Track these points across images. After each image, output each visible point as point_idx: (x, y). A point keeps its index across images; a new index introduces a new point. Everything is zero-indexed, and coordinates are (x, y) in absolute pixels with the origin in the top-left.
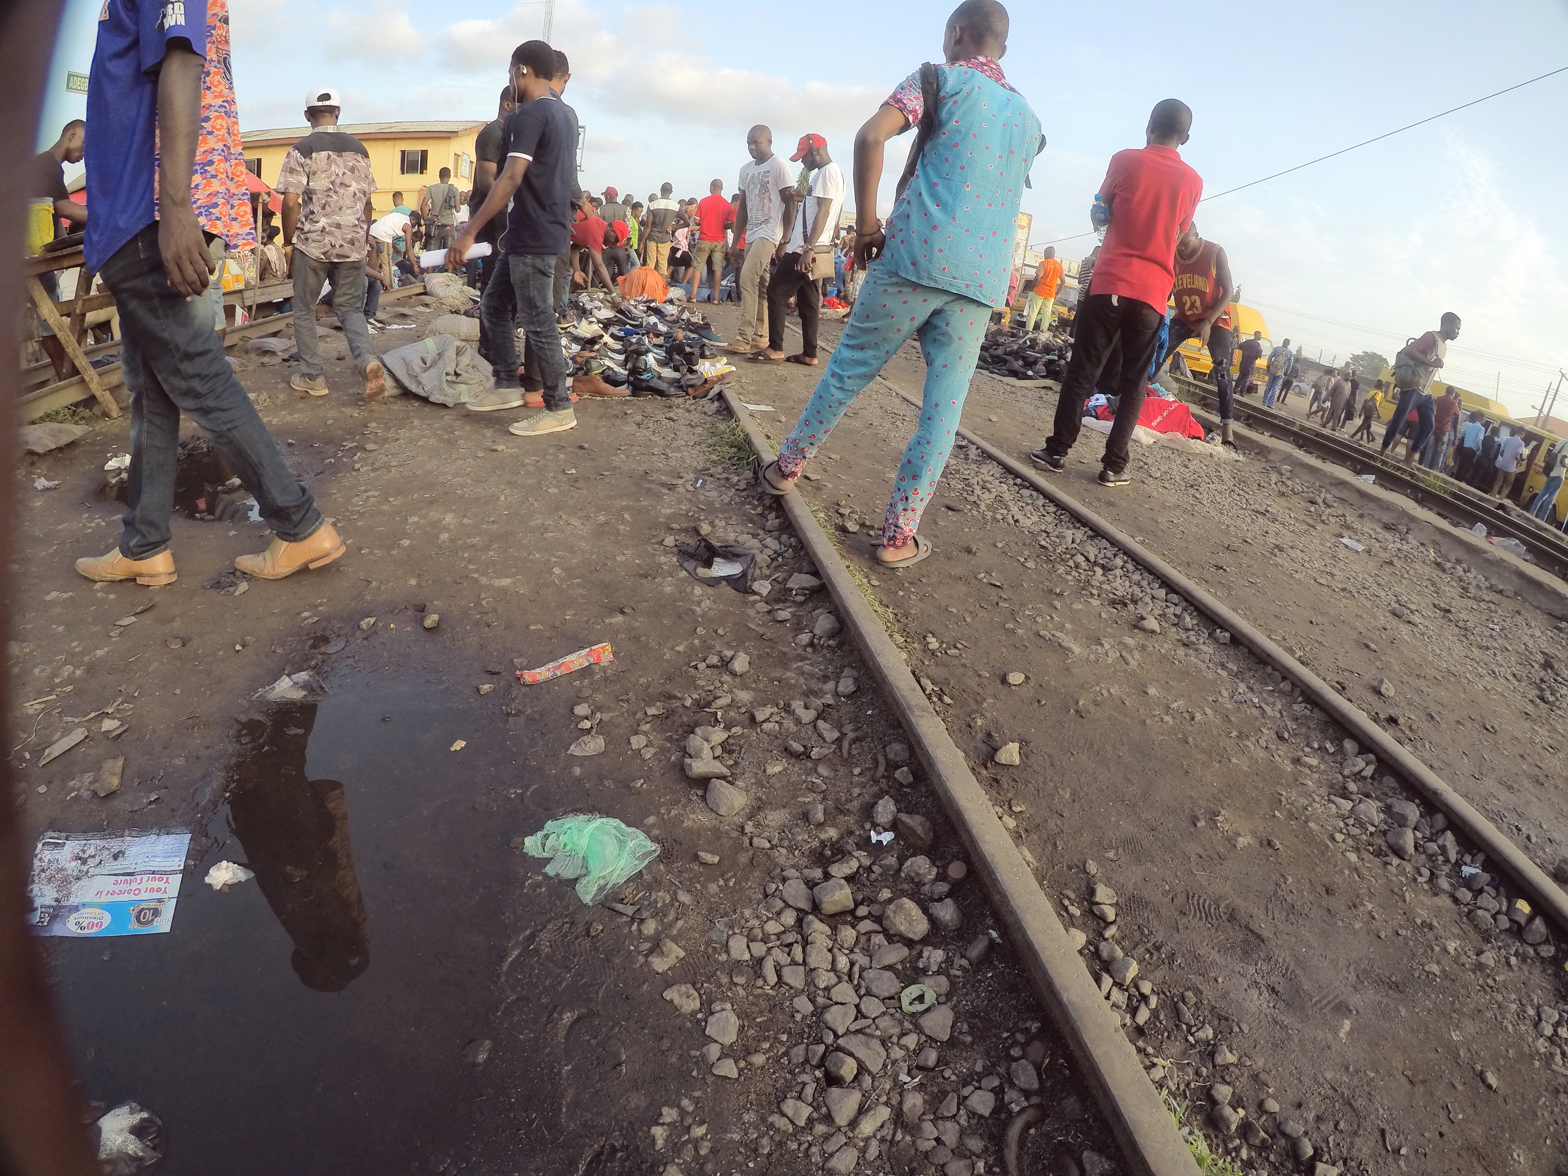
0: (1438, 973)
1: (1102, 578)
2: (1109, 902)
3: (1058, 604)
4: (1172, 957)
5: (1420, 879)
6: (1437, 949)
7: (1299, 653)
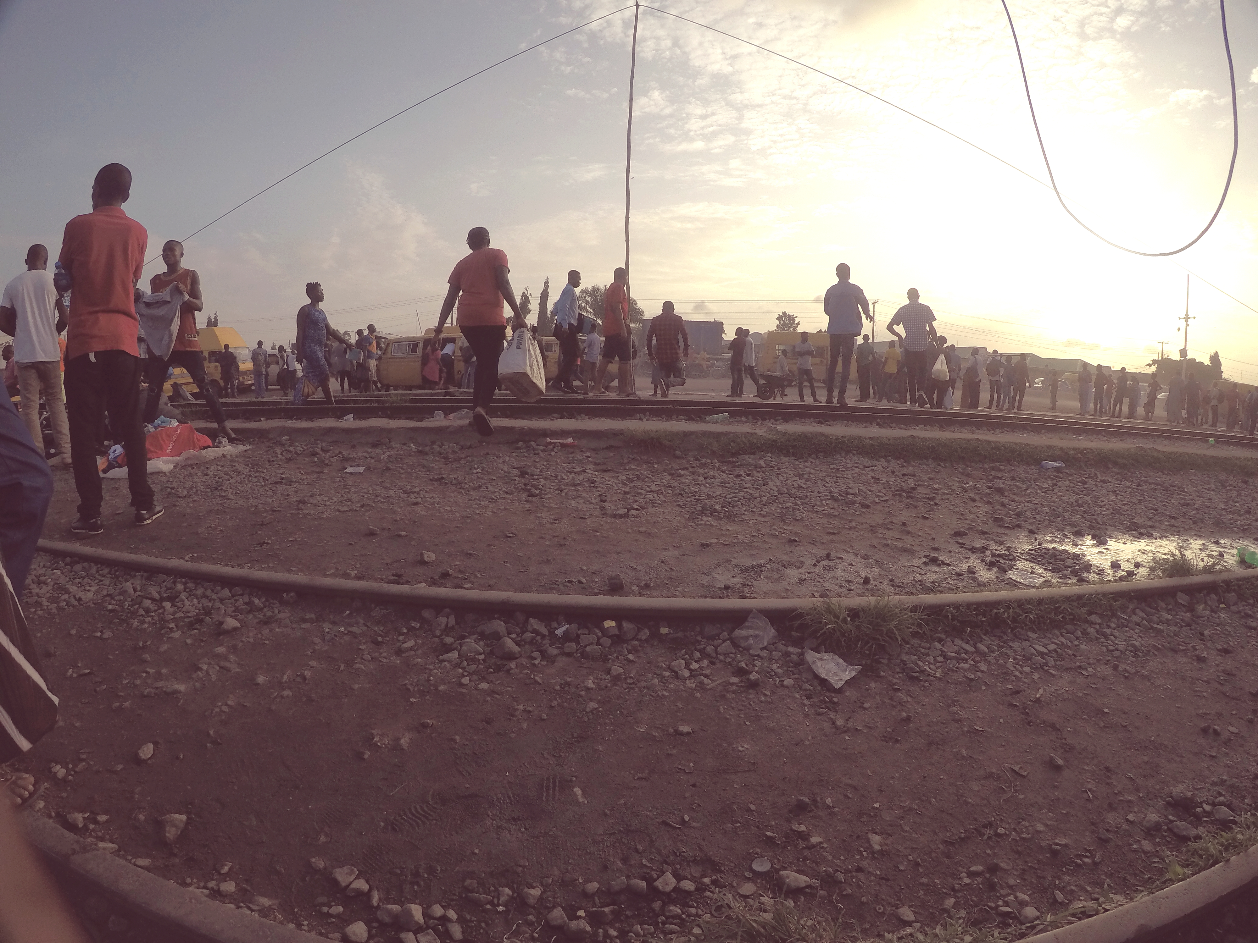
0: (597, 706)
1: (172, 610)
2: (353, 877)
3: (147, 657)
4: (431, 870)
5: (536, 662)
6: (583, 693)
7: (353, 573)
